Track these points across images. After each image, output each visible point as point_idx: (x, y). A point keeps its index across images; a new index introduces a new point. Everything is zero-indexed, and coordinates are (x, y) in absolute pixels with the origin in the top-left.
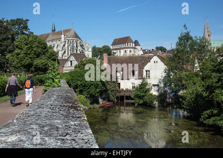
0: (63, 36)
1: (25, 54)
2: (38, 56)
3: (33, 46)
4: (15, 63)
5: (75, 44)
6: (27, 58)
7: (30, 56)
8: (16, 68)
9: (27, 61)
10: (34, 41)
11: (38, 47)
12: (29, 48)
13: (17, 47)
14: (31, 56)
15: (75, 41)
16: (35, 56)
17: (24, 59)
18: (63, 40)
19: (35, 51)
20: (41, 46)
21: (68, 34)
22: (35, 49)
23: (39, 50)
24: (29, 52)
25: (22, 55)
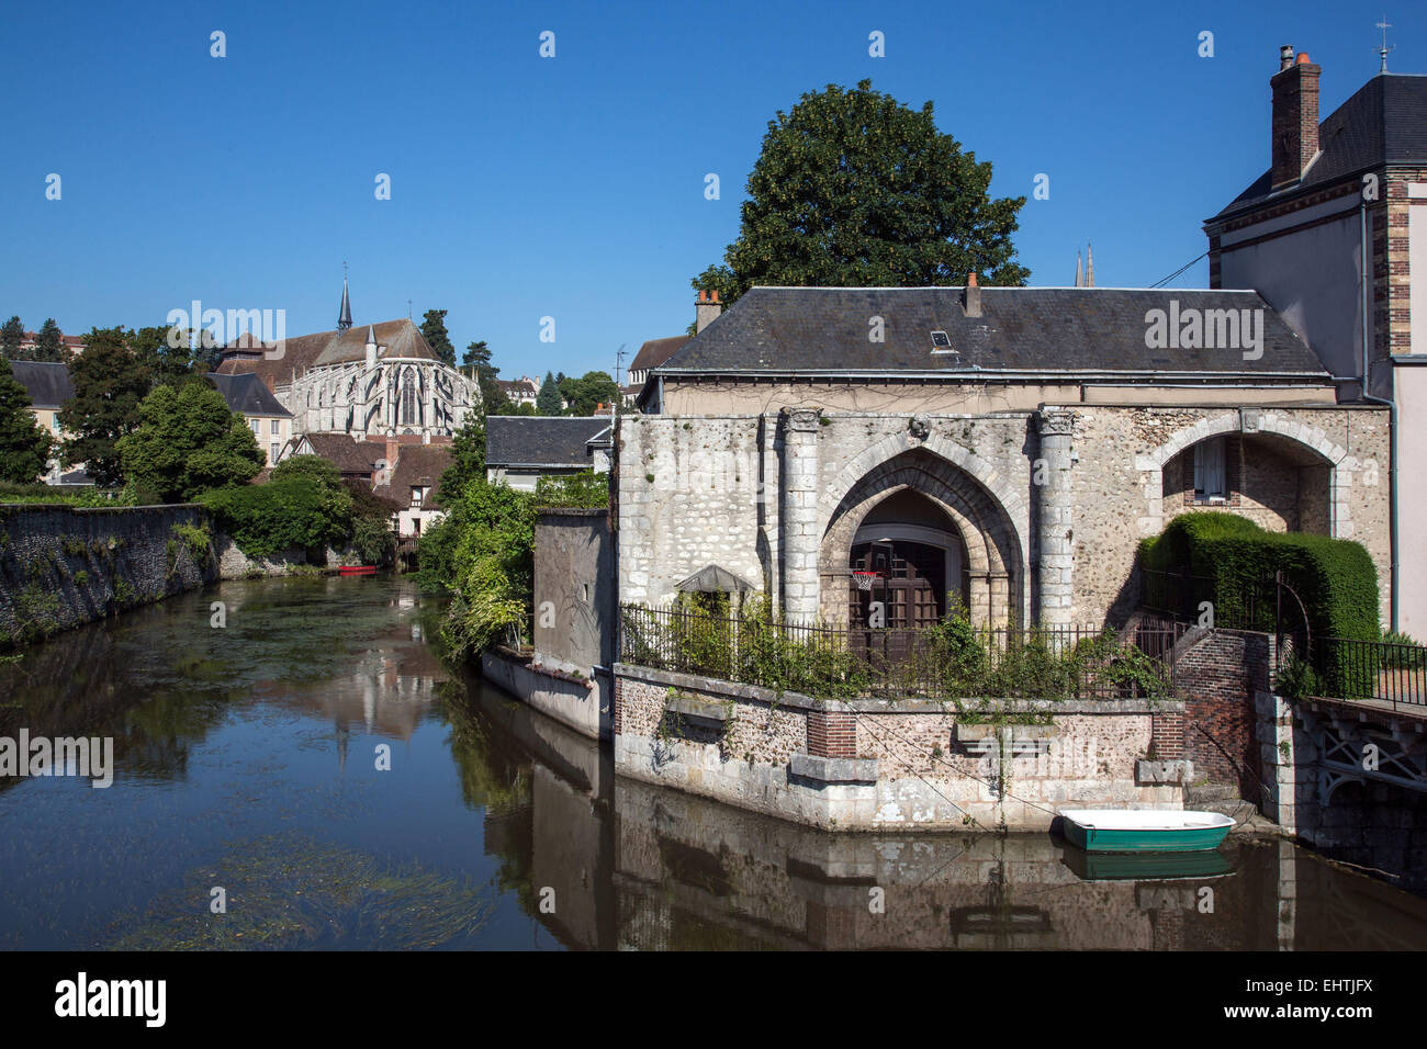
0: (371, 348)
1: (164, 437)
2: (200, 443)
3: (189, 416)
4: (137, 461)
5: (417, 378)
6: (171, 448)
7: (178, 445)
8: (140, 475)
9: (168, 457)
10: (194, 401)
11: (202, 419)
12: (178, 421)
13: (145, 418)
14: (180, 443)
15: (415, 368)
16: (193, 444)
17: (162, 450)
18: (371, 362)
19: (193, 430)
20: (210, 416)
21: (391, 340)
22: (191, 425)
23: (204, 428)
24: (175, 432)
25: (156, 441)
